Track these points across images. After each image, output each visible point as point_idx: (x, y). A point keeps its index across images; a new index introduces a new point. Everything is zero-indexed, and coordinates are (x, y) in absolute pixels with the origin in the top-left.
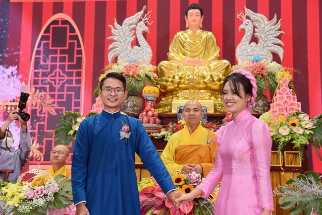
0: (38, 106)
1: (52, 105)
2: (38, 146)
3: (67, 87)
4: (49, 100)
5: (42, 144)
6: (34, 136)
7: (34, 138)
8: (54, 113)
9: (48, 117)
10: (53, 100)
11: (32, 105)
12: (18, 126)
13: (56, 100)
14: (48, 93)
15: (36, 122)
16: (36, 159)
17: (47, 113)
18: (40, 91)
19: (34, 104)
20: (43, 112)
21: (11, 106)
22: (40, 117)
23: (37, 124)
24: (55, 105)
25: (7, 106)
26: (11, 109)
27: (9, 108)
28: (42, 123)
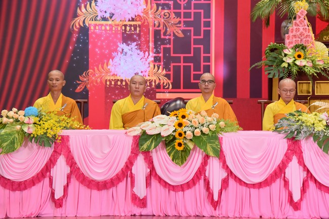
0: (161, 26)
1: (178, 25)
2: (164, 72)
3: (194, 4)
4: (174, 20)
5: (170, 71)
6: (160, 61)
7: (160, 63)
8: (181, 35)
9: (174, 40)
10: (178, 19)
11: (155, 25)
12: (140, 49)
13: (182, 19)
14: (172, 10)
15: (160, 45)
16: (164, 87)
17: (172, 35)
18: (163, 9)
19: (157, 24)
20: (168, 33)
21: (131, 26)
22: (165, 39)
23: (162, 47)
24: (182, 25)
25: (126, 26)
26: (130, 29)
27: (128, 28)
28: (168, 46)
